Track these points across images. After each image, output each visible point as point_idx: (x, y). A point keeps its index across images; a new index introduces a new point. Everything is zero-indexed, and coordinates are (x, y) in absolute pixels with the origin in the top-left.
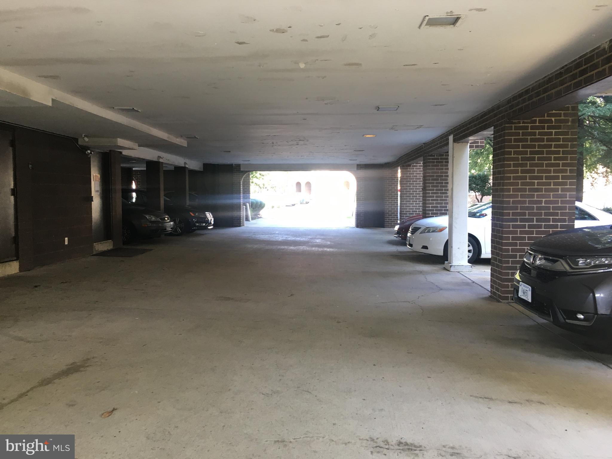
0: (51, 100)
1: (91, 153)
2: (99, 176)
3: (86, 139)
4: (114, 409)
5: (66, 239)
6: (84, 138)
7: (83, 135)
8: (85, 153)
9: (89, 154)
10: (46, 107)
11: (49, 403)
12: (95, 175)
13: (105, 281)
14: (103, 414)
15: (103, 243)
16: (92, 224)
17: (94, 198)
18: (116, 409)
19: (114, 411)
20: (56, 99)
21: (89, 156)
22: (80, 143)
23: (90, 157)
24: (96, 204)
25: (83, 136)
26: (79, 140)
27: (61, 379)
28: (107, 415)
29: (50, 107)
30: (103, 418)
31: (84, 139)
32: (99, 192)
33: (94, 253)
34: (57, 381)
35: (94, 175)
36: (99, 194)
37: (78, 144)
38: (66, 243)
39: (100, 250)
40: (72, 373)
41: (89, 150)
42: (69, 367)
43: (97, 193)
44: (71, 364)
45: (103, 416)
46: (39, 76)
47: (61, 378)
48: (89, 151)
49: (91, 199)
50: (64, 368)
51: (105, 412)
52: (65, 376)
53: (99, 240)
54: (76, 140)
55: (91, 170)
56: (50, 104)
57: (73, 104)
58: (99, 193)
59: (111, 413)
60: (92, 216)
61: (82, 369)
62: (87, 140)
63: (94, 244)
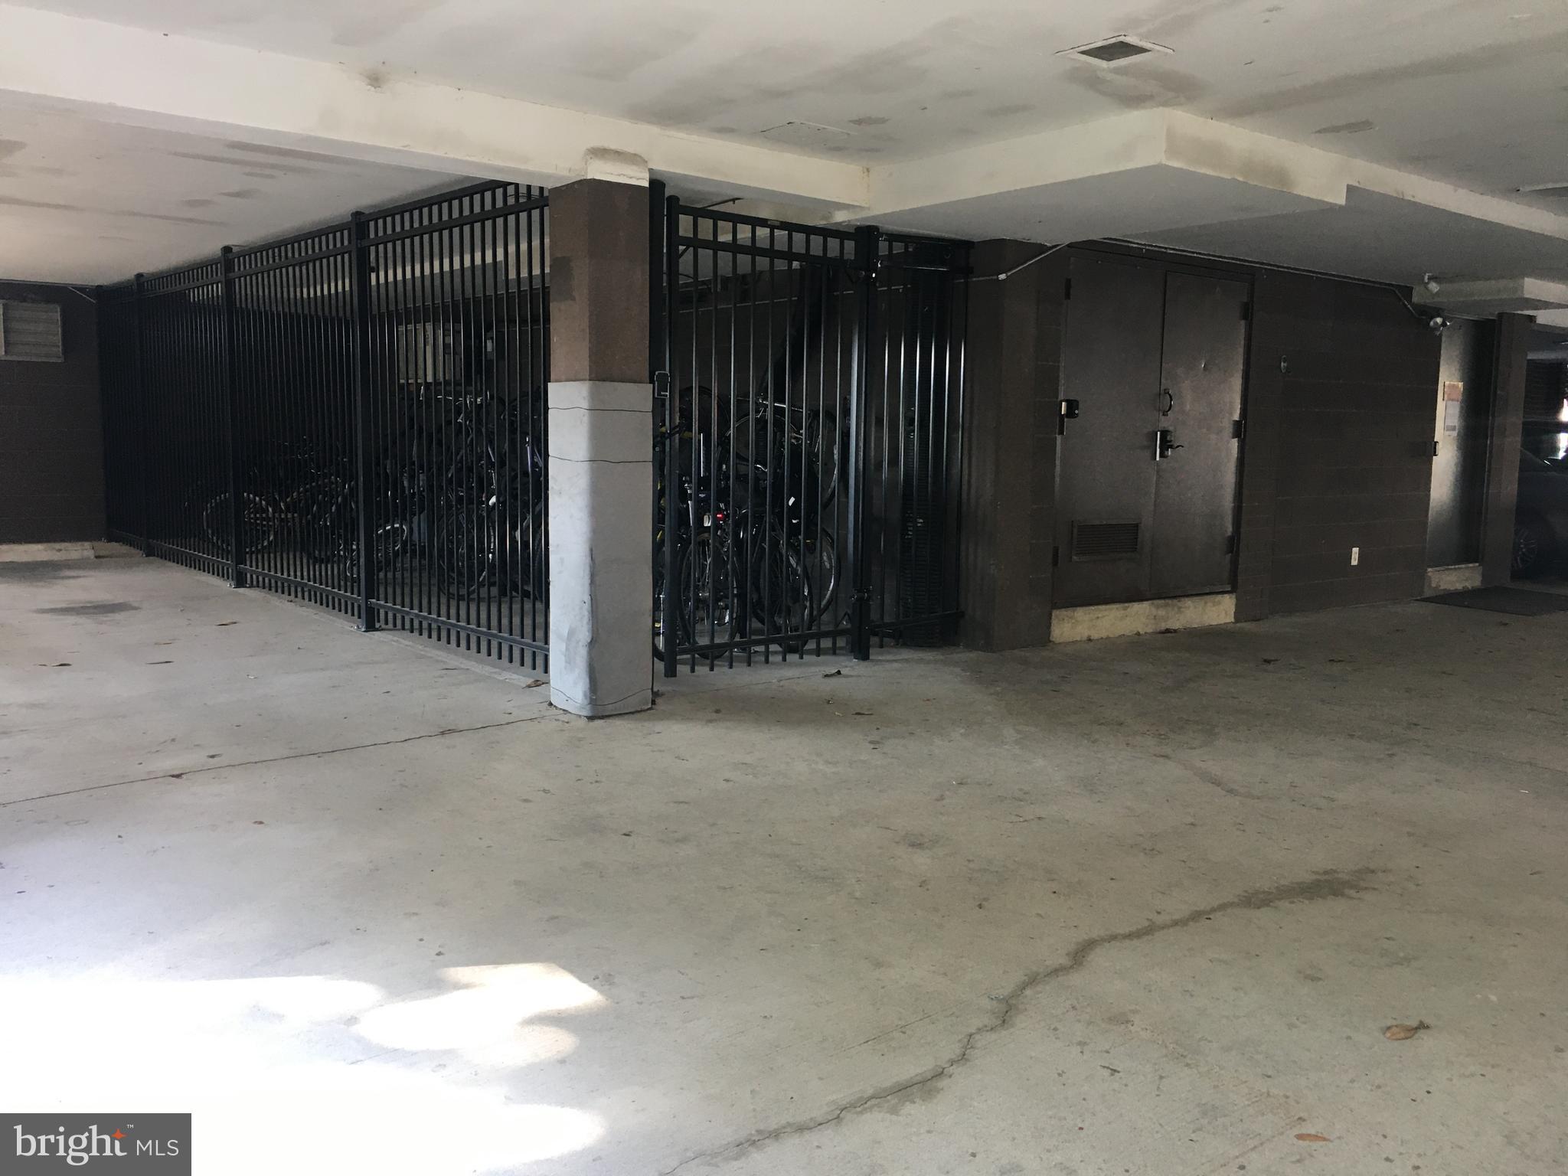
0: (1346, 187)
1: (1444, 324)
2: (1461, 385)
3: (1434, 287)
4: (1422, 1026)
5: (1355, 550)
6: (1428, 283)
7: (1426, 277)
8: (1429, 324)
9: (1437, 327)
10: (1332, 209)
11: (1257, 955)
12: (1450, 381)
13: (1444, 673)
14: (1389, 1028)
15: (1455, 569)
16: (1427, 516)
17: (1439, 447)
18: (1428, 1027)
19: (1422, 1031)
20: (1357, 185)
21: (1438, 333)
22: (1415, 299)
23: (1441, 335)
24: (1445, 464)
25: (1426, 280)
26: (1414, 293)
27: (1293, 902)
28: (1402, 1035)
29: (1341, 207)
30: (1389, 1038)
31: (1427, 289)
32: (1457, 432)
33: (1428, 593)
34: (1284, 904)
35: (1447, 383)
36: (1456, 435)
37: (1410, 301)
38: (1354, 562)
39: (1442, 588)
40: (1324, 897)
41: (1439, 316)
42: (1318, 877)
43: (1448, 433)
44: (1326, 873)
45: (1388, 1035)
46: (1319, 132)
47: (1295, 900)
48: (1439, 320)
49: (1431, 449)
50: (1308, 878)
51: (1396, 1026)
52: (1307, 899)
53: (1444, 560)
54: (1408, 291)
55: (1441, 369)
56: (1341, 200)
57: (1403, 193)
58: (1455, 433)
59: (1413, 1032)
60: (1428, 496)
61: (1352, 893)
62: (1436, 290)
63: (1429, 570)
